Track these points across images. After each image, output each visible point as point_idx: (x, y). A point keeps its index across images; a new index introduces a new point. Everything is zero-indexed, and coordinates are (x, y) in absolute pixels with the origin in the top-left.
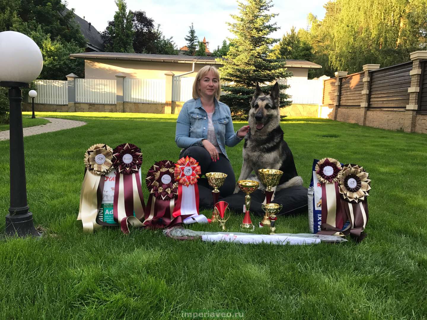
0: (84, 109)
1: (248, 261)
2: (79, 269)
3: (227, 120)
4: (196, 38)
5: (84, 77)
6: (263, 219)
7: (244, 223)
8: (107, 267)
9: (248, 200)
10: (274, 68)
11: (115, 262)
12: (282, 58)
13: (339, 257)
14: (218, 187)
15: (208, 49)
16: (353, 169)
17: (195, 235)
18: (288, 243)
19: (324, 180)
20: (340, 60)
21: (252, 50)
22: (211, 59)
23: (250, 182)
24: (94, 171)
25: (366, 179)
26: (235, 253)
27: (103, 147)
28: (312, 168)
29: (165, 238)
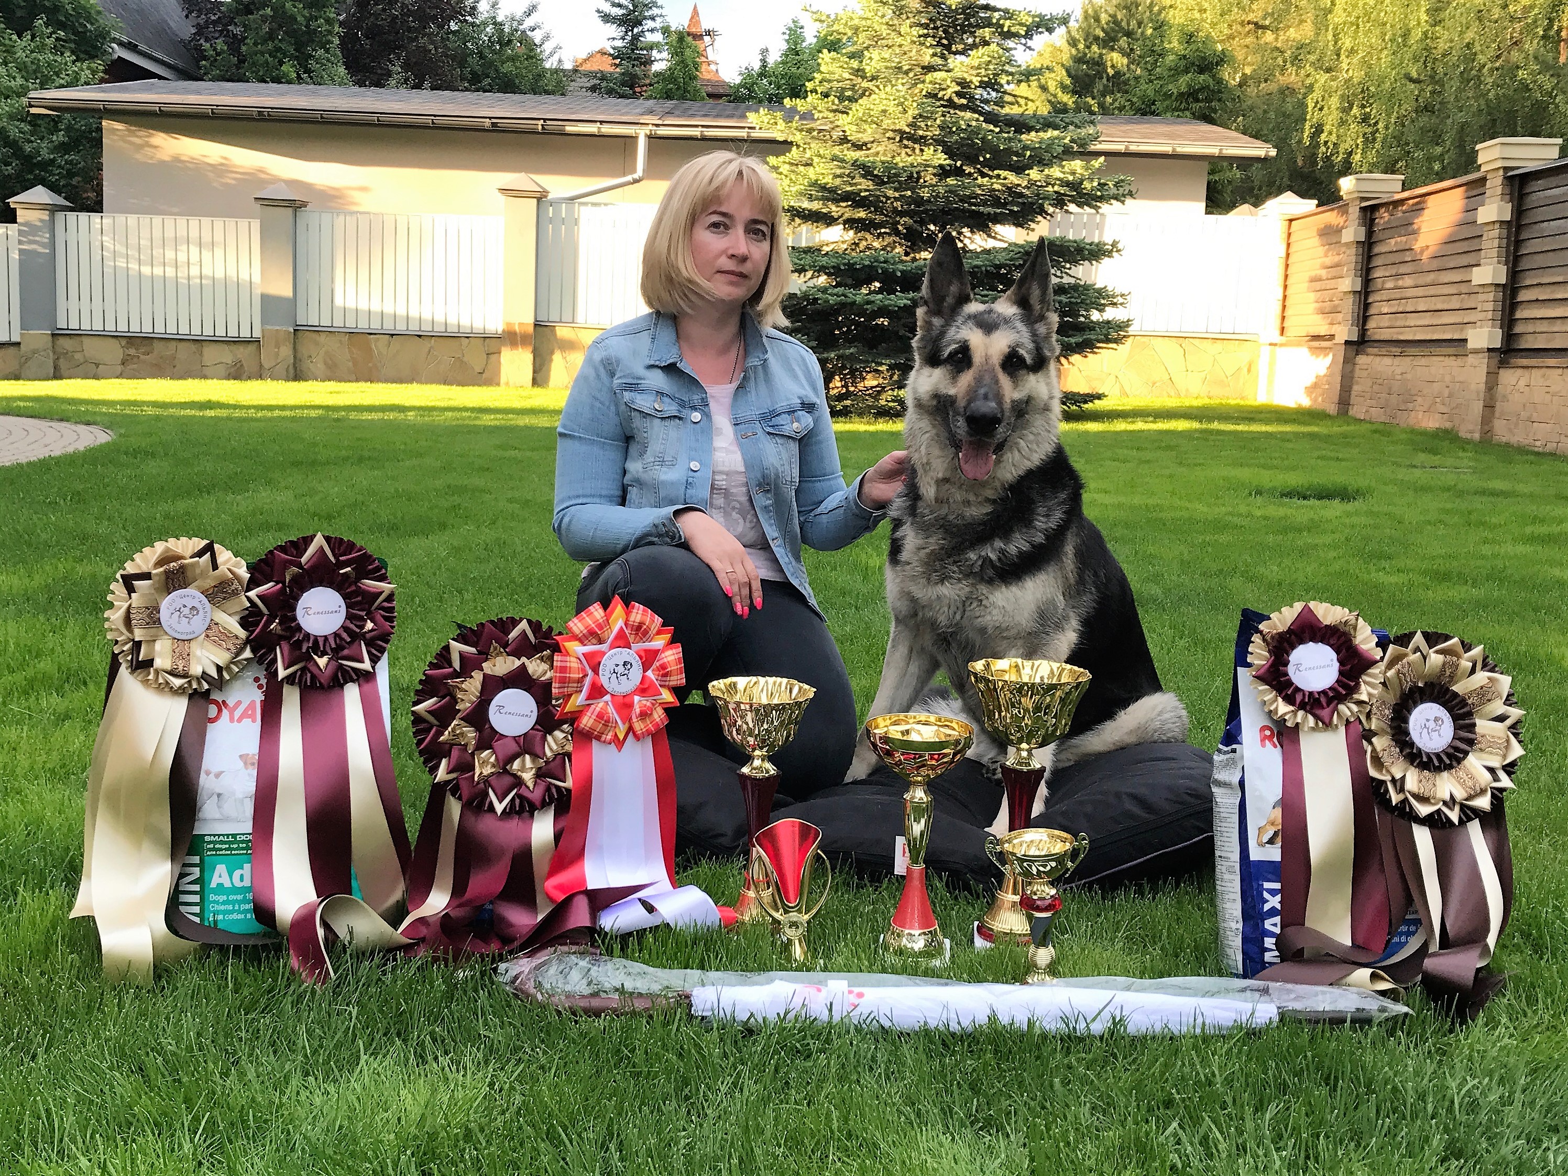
0: (97, 365)
1: (918, 1115)
2: (84, 1162)
3: (807, 420)
4: (655, 11)
5: (96, 207)
6: (992, 904)
7: (898, 929)
8: (221, 1149)
9: (919, 810)
10: (1041, 159)
11: (262, 1126)
12: (1078, 110)
13: (1370, 1091)
14: (772, 746)
15: (713, 67)
16: (1435, 659)
17: (656, 988)
18: (1117, 1023)
19: (1295, 713)
20: (1365, 119)
21: (929, 69)
22: (730, 116)
23: (926, 723)
24: (157, 672)
25: (1498, 707)
26: (854, 1077)
27: (200, 554)
28: (1230, 652)
29: (509, 1006)
